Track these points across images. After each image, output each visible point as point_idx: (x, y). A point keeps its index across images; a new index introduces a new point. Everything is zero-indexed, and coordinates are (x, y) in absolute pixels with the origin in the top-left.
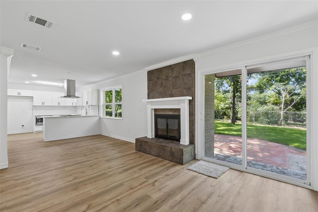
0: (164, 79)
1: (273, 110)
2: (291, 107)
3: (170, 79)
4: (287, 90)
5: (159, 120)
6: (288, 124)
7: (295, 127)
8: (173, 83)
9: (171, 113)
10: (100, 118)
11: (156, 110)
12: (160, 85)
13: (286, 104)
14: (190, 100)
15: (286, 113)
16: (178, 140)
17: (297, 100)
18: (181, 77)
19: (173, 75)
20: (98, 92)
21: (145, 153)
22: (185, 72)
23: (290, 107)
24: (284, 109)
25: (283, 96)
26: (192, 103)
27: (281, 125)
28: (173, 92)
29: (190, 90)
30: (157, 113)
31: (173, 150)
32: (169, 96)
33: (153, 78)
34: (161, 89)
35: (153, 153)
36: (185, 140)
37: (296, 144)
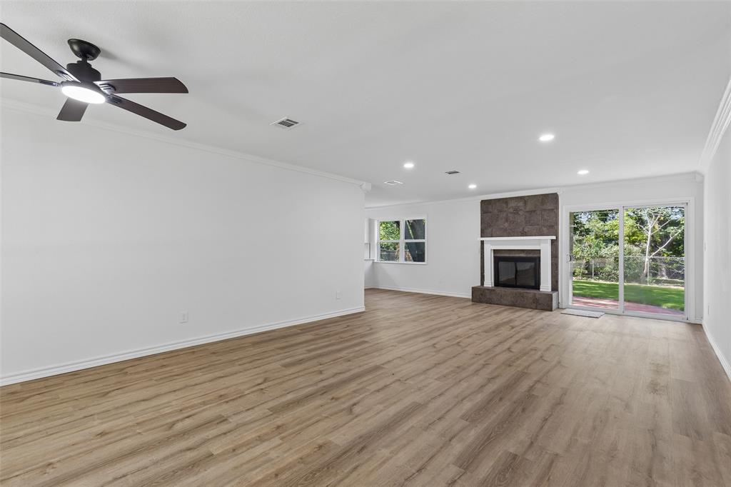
0: (511, 213)
1: (630, 253)
2: (664, 248)
3: (521, 213)
4: (656, 216)
5: (501, 264)
6: (658, 282)
7: (672, 287)
8: (525, 218)
9: (523, 255)
10: (373, 263)
11: (495, 251)
12: (504, 220)
13: (655, 245)
14: (552, 240)
15: (653, 260)
16: (537, 286)
17: (676, 235)
18: (538, 212)
19: (525, 209)
20: (371, 223)
21: (490, 303)
22: (544, 207)
23: (661, 248)
24: (651, 252)
25: (650, 226)
26: (554, 244)
27: (646, 282)
28: (526, 230)
29: (552, 229)
30: (498, 255)
31: (537, 296)
32: (520, 234)
33: (491, 210)
34: (506, 225)
35: (505, 302)
36: (546, 286)
37: (670, 305)
